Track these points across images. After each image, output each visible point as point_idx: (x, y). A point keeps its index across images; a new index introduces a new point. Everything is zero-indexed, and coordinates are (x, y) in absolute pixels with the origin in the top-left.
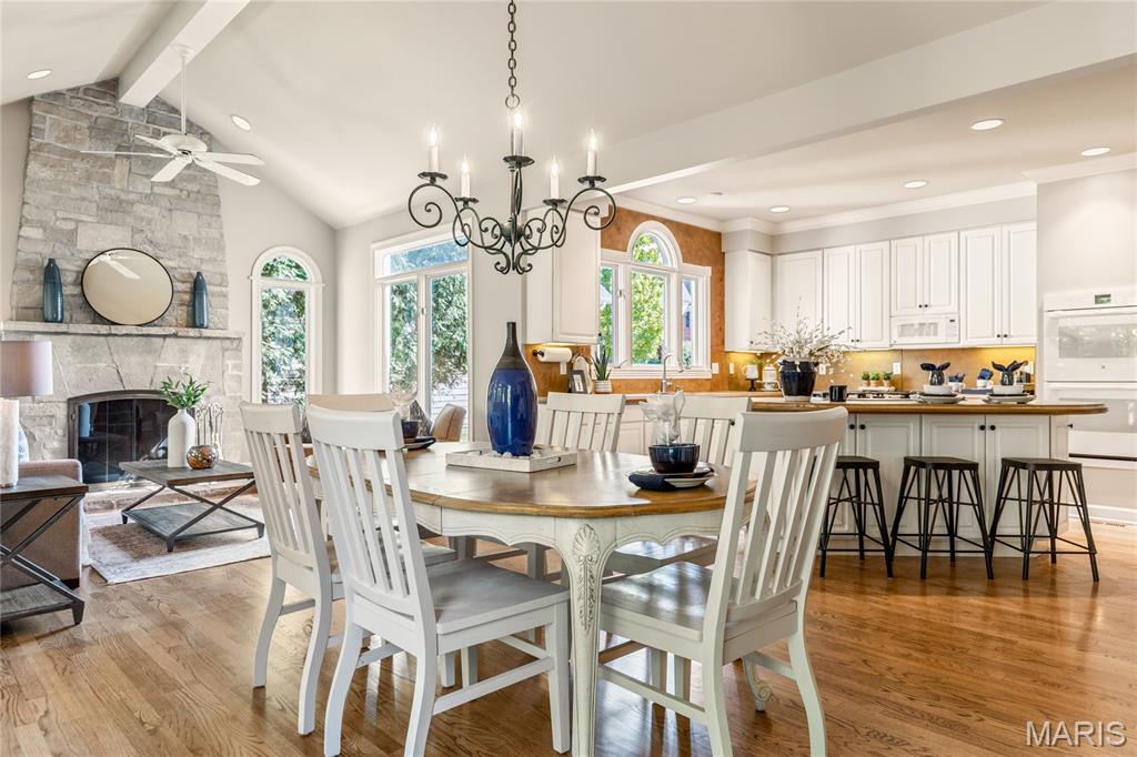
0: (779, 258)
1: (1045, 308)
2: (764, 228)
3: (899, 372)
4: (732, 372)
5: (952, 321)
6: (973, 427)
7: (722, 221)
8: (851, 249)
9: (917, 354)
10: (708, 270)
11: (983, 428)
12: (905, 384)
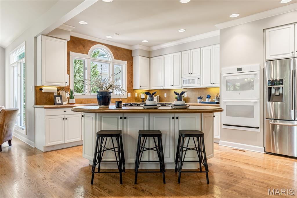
0: (151, 58)
1: (222, 73)
2: (146, 49)
3: (186, 96)
4: (136, 96)
5: (199, 78)
6: (170, 118)
7: (131, 46)
8: (170, 55)
9: (191, 90)
10: (126, 62)
11: (173, 118)
12: (188, 100)
